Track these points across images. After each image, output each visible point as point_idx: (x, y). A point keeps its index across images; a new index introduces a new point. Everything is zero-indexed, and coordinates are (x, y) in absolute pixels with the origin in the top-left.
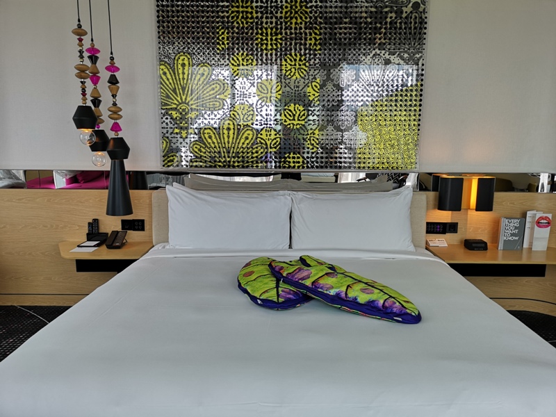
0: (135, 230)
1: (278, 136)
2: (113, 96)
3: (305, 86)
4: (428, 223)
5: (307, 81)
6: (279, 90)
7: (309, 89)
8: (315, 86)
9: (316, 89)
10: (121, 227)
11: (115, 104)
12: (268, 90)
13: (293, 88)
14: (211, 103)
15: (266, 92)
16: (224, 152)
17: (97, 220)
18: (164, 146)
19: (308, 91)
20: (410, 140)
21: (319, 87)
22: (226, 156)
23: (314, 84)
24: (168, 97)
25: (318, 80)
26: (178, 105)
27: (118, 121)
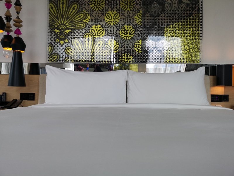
0: (28, 100)
1: (117, 44)
2: (17, 12)
3: (133, 15)
4: (211, 95)
5: (134, 13)
6: (118, 18)
7: (136, 17)
8: (139, 15)
9: (140, 17)
10: (20, 98)
11: (18, 18)
12: (112, 17)
13: (126, 16)
14: (78, 25)
15: (111, 18)
16: (85, 52)
17: (5, 93)
18: (50, 50)
19: (135, 18)
20: (196, 46)
21: (141, 16)
22: (87, 55)
23: (138, 14)
24: (53, 21)
25: (141, 12)
26: (59, 26)
27: (19, 28)
